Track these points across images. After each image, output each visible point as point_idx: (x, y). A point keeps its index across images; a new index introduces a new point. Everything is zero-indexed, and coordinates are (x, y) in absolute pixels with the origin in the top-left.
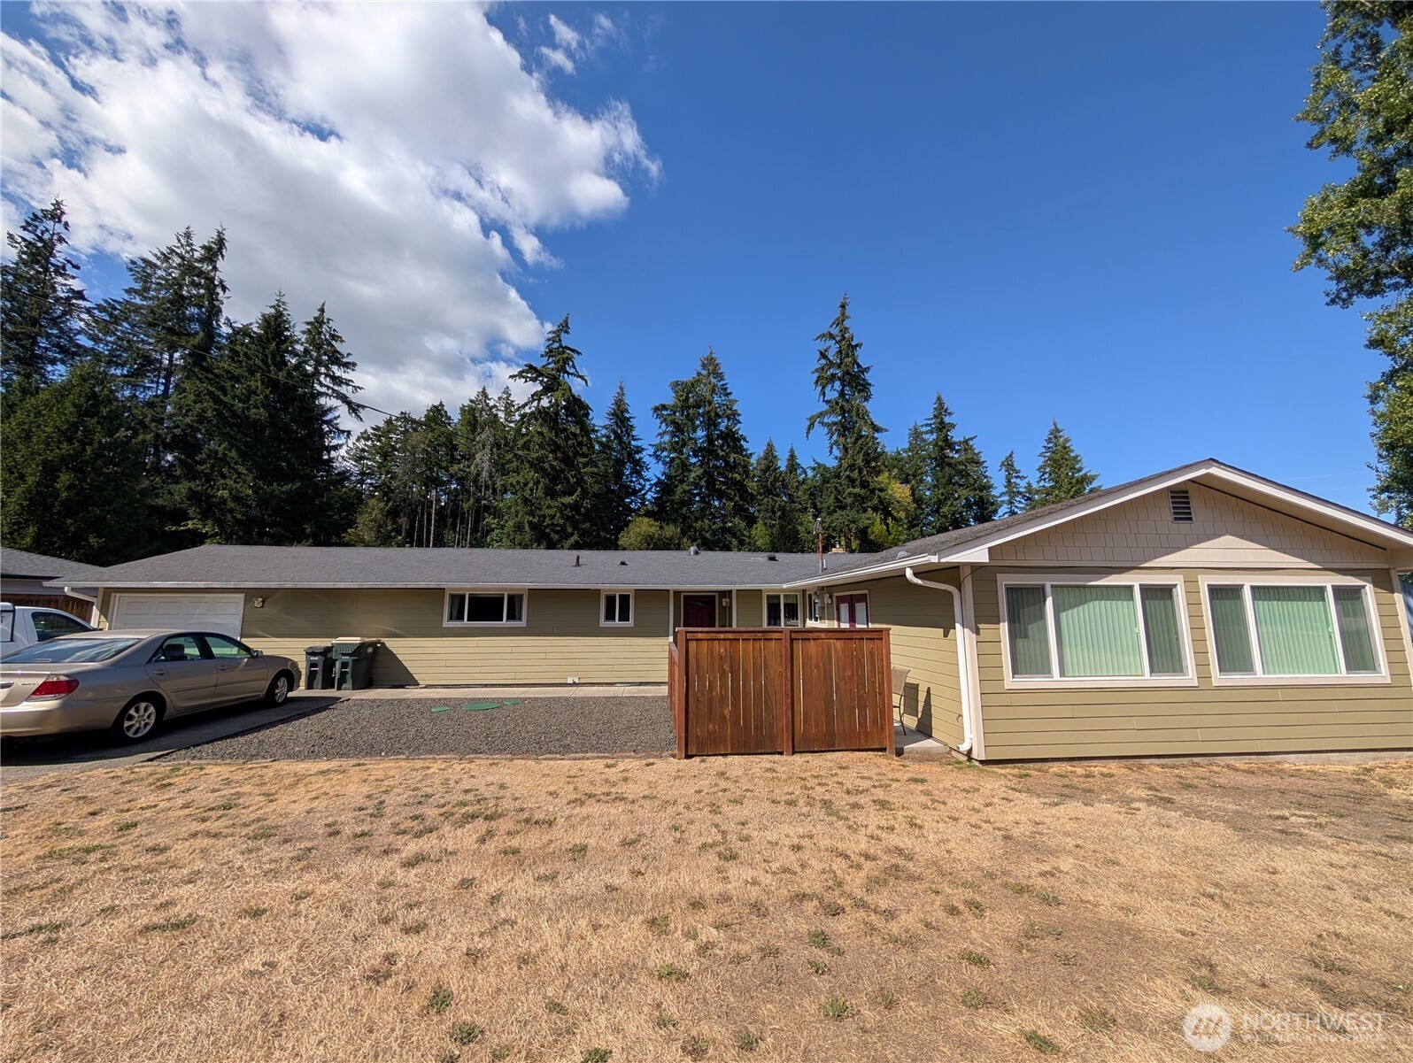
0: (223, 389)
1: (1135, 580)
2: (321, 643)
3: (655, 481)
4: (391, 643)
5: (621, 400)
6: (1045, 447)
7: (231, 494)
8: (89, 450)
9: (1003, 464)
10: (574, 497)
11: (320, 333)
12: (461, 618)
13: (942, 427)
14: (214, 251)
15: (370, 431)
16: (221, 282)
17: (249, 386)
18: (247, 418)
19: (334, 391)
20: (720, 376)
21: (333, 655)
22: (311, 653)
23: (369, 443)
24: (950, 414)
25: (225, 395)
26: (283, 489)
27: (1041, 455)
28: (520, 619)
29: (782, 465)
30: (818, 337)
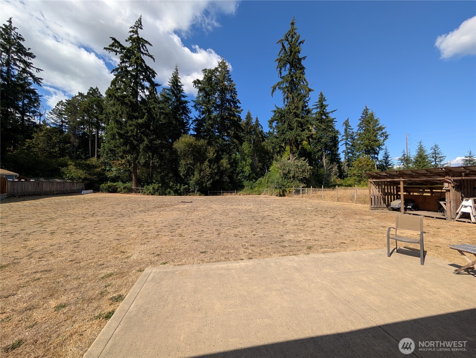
3: (194, 119)
5: (176, 76)
6: (361, 116)
9: (344, 123)
13: (322, 106)
23: (65, 107)
24: (325, 100)
27: (359, 120)
29: (254, 121)
30: (279, 42)
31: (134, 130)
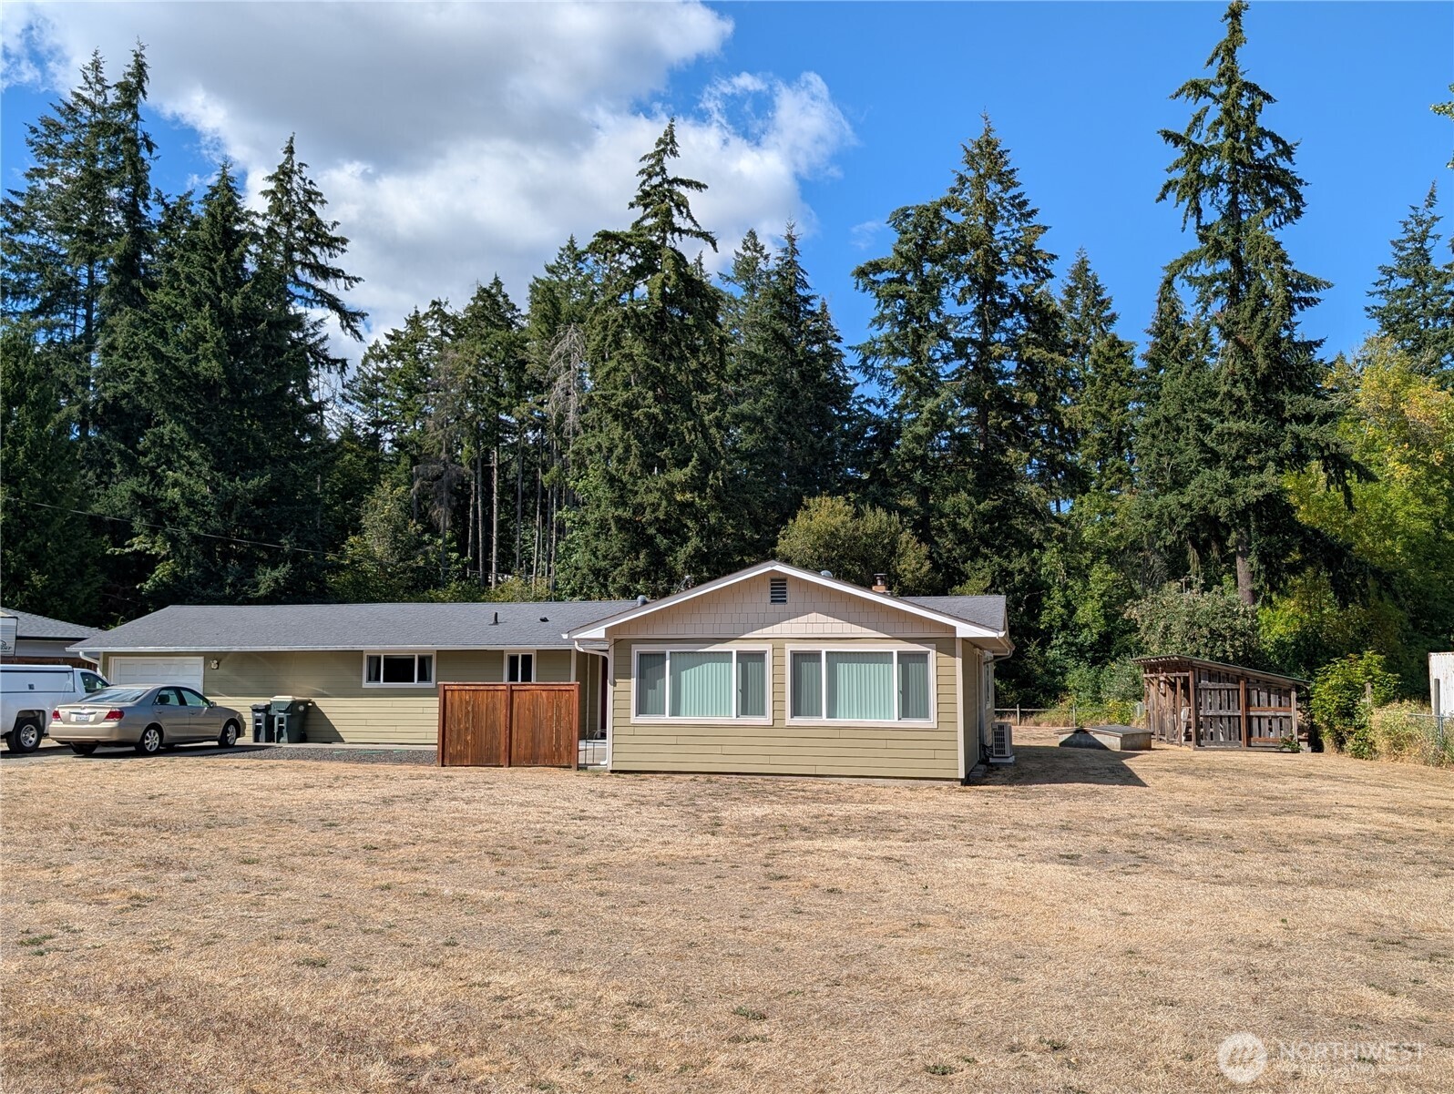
0: (162, 334)
1: (733, 647)
2: (262, 702)
4: (320, 702)
5: (791, 264)
7: (183, 495)
8: (21, 450)
10: (687, 470)
11: (287, 192)
12: (377, 679)
14: (132, 89)
15: (384, 342)
16: (145, 138)
17: (196, 327)
18: (196, 375)
19: (318, 291)
20: (1006, 180)
21: (272, 712)
22: (256, 710)
23: (384, 365)
25: (167, 343)
26: (249, 487)
28: (430, 680)
30: (1183, 90)
31: (659, 505)
